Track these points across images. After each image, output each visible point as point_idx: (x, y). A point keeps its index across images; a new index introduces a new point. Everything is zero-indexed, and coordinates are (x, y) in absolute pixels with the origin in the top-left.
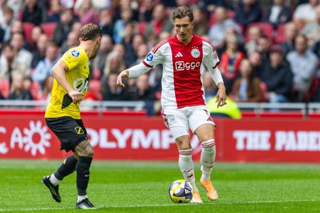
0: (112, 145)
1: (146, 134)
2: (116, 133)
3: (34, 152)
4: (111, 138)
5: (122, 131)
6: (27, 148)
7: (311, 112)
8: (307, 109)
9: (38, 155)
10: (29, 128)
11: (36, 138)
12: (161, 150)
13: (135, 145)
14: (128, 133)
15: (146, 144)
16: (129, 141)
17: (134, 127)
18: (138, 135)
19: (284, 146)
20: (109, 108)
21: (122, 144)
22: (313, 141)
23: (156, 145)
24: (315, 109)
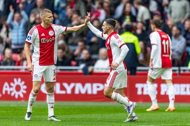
0: (63, 92)
1: (83, 85)
2: (65, 85)
3: (17, 97)
4: (63, 88)
5: (69, 84)
6: (13, 94)
7: (182, 72)
8: (180, 70)
9: (19, 98)
10: (14, 82)
11: (18, 88)
12: (92, 95)
13: (77, 92)
14: (72, 85)
15: (83, 92)
16: (73, 89)
17: (76, 82)
18: (79, 86)
19: (165, 92)
20: (61, 70)
21: (69, 91)
22: (183, 89)
23: (89, 92)
24: (184, 70)
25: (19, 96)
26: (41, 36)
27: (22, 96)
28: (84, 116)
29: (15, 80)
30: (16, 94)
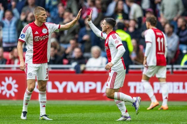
0: (55, 91)
1: (75, 84)
2: (57, 83)
3: (8, 95)
4: (54, 87)
5: (61, 83)
6: (4, 93)
7: (175, 70)
8: (172, 68)
9: (11, 97)
10: (5, 81)
11: (9, 87)
12: (84, 94)
13: (69, 91)
14: (64, 84)
15: (75, 90)
16: (65, 88)
17: (68, 80)
18: (70, 85)
19: (158, 91)
20: (52, 68)
21: (61, 90)
22: (176, 88)
23: (82, 91)
24: (177, 69)
25: (10, 95)
26: (35, 34)
27: (13, 95)
28: (76, 115)
29: (6, 79)
30: (8, 93)
